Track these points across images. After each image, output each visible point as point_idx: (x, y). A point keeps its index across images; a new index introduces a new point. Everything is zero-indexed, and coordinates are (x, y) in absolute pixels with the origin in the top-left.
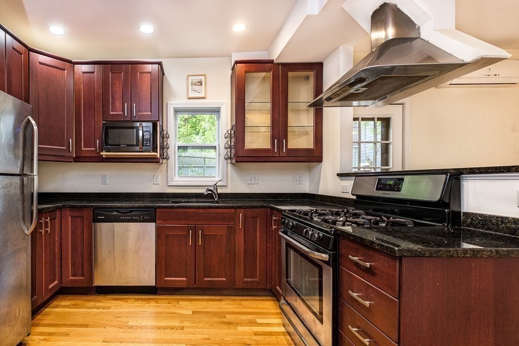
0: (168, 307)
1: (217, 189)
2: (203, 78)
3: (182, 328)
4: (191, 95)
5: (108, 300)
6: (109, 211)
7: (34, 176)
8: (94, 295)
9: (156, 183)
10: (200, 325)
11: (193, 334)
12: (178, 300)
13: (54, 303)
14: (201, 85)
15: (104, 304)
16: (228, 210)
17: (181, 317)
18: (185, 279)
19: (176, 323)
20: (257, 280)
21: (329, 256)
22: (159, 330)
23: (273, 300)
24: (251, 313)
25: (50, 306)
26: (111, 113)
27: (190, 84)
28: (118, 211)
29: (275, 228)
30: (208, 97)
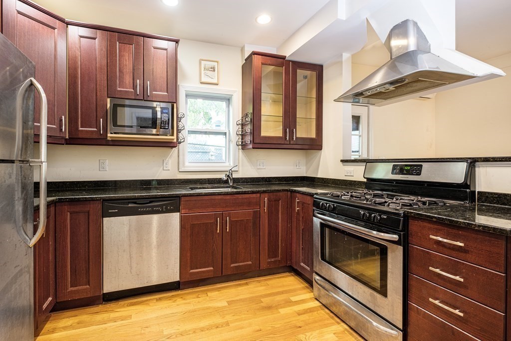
0: (199, 302)
1: (232, 174)
2: (216, 64)
3: (227, 324)
4: (203, 80)
5: (123, 306)
6: (124, 203)
7: (42, 162)
8: (101, 304)
9: (166, 169)
10: (243, 316)
11: (242, 328)
12: (206, 292)
13: (46, 326)
14: (214, 71)
15: (120, 313)
16: (254, 195)
17: (218, 311)
18: (212, 268)
19: (218, 320)
20: (279, 259)
21: (400, 236)
22: (203, 333)
23: (293, 275)
24: (282, 293)
25: (43, 332)
26: (119, 89)
27: (203, 69)
28: (135, 203)
29: (298, 210)
30: (220, 83)
